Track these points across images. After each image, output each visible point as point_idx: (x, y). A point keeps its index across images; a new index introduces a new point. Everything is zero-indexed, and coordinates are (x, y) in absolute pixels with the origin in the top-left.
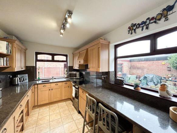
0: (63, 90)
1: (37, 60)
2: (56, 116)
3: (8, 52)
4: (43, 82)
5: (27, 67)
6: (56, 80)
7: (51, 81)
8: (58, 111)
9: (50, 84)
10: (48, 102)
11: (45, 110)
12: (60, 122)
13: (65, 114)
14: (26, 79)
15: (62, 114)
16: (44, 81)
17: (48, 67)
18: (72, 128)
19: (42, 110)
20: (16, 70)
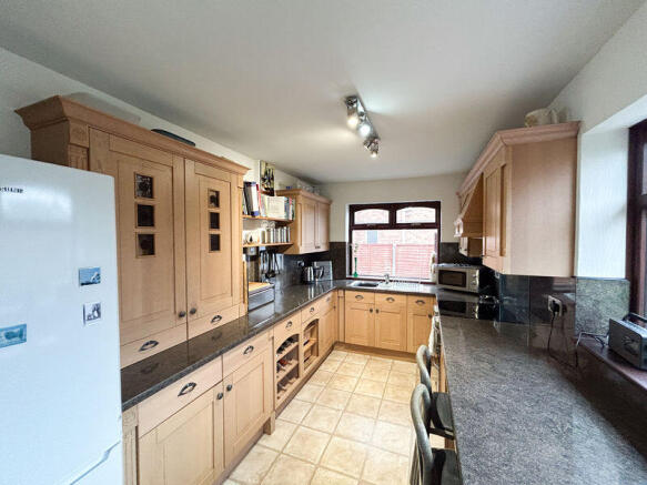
0: (411, 321)
1: (353, 227)
2: (373, 387)
3: (288, 216)
4: (361, 285)
5: (331, 245)
6: (393, 287)
7: (381, 286)
8: (384, 379)
9: (372, 294)
10: (366, 344)
11: (358, 361)
12: (373, 408)
13: (397, 397)
14: (328, 274)
15: (390, 390)
16: (363, 282)
17: (411, 242)
18: (394, 441)
19: (351, 358)
20: (302, 251)
